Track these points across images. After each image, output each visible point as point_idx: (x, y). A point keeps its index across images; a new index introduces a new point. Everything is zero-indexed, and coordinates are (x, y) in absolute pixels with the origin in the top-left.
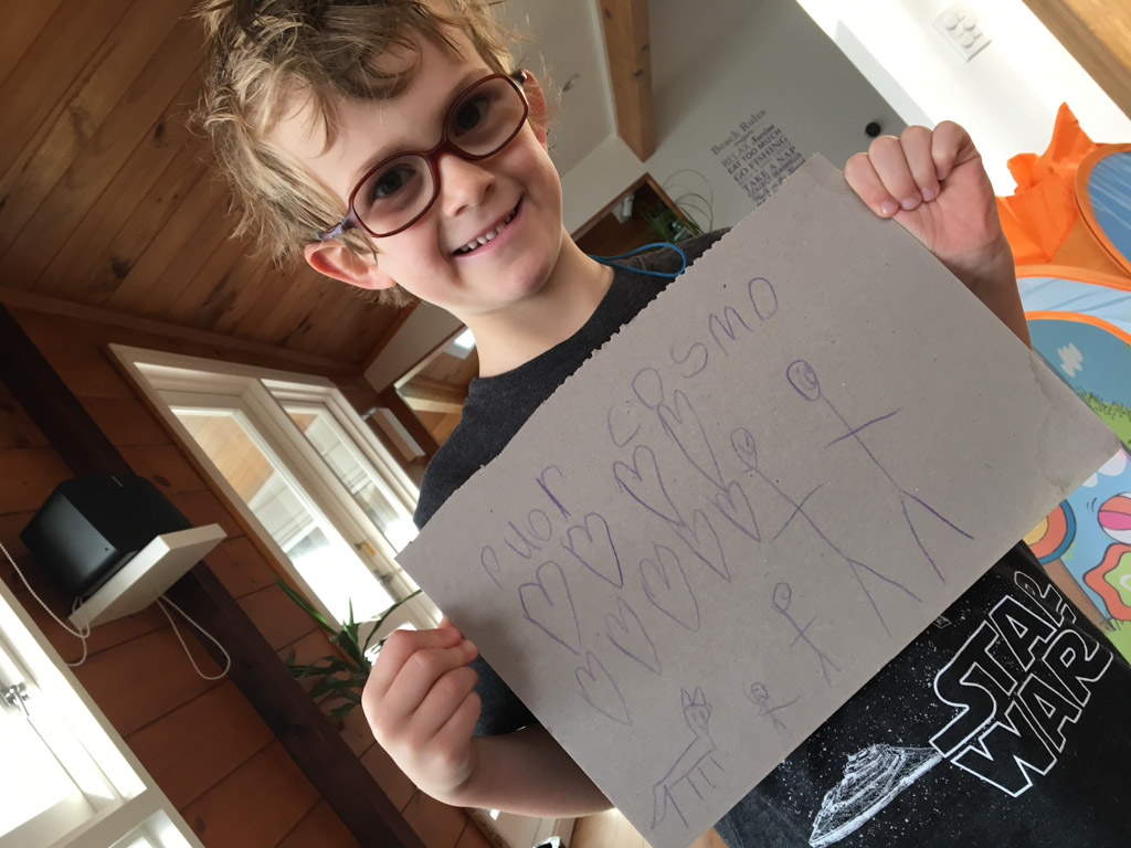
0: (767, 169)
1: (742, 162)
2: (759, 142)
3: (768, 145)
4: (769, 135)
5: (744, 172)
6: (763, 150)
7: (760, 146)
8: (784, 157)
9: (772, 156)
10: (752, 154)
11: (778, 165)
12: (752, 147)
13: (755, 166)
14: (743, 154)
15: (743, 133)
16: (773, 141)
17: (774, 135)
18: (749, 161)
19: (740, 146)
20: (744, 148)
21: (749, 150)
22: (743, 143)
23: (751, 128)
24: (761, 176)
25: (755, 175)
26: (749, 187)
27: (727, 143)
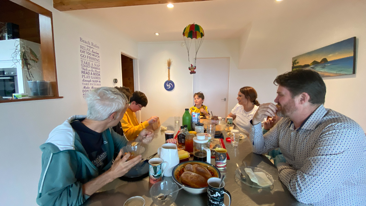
0: (91, 64)
1: (86, 52)
2: (93, 54)
3: (94, 57)
4: (97, 55)
5: (85, 57)
6: (93, 57)
7: (93, 55)
8: (96, 65)
9: (94, 61)
10: (90, 54)
11: (94, 66)
12: (91, 52)
13: (88, 58)
14: (87, 51)
15: (91, 45)
16: (96, 58)
17: (98, 56)
18: (88, 55)
19: (88, 48)
20: (89, 50)
21: (90, 52)
22: (90, 48)
23: (94, 47)
24: (88, 63)
25: (87, 61)
26: (83, 62)
27: (85, 42)
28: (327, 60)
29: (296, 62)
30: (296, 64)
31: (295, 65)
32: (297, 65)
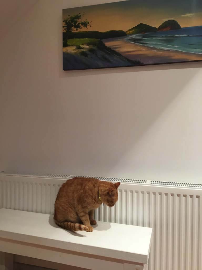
28: (179, 25)
29: (79, 21)
30: (77, 27)
31: (74, 30)
32: (83, 29)
